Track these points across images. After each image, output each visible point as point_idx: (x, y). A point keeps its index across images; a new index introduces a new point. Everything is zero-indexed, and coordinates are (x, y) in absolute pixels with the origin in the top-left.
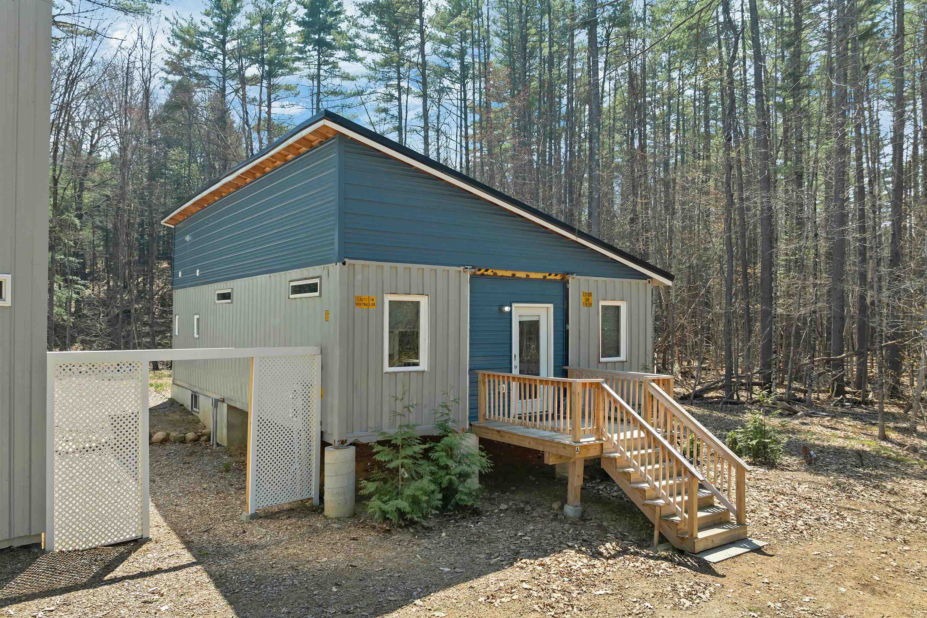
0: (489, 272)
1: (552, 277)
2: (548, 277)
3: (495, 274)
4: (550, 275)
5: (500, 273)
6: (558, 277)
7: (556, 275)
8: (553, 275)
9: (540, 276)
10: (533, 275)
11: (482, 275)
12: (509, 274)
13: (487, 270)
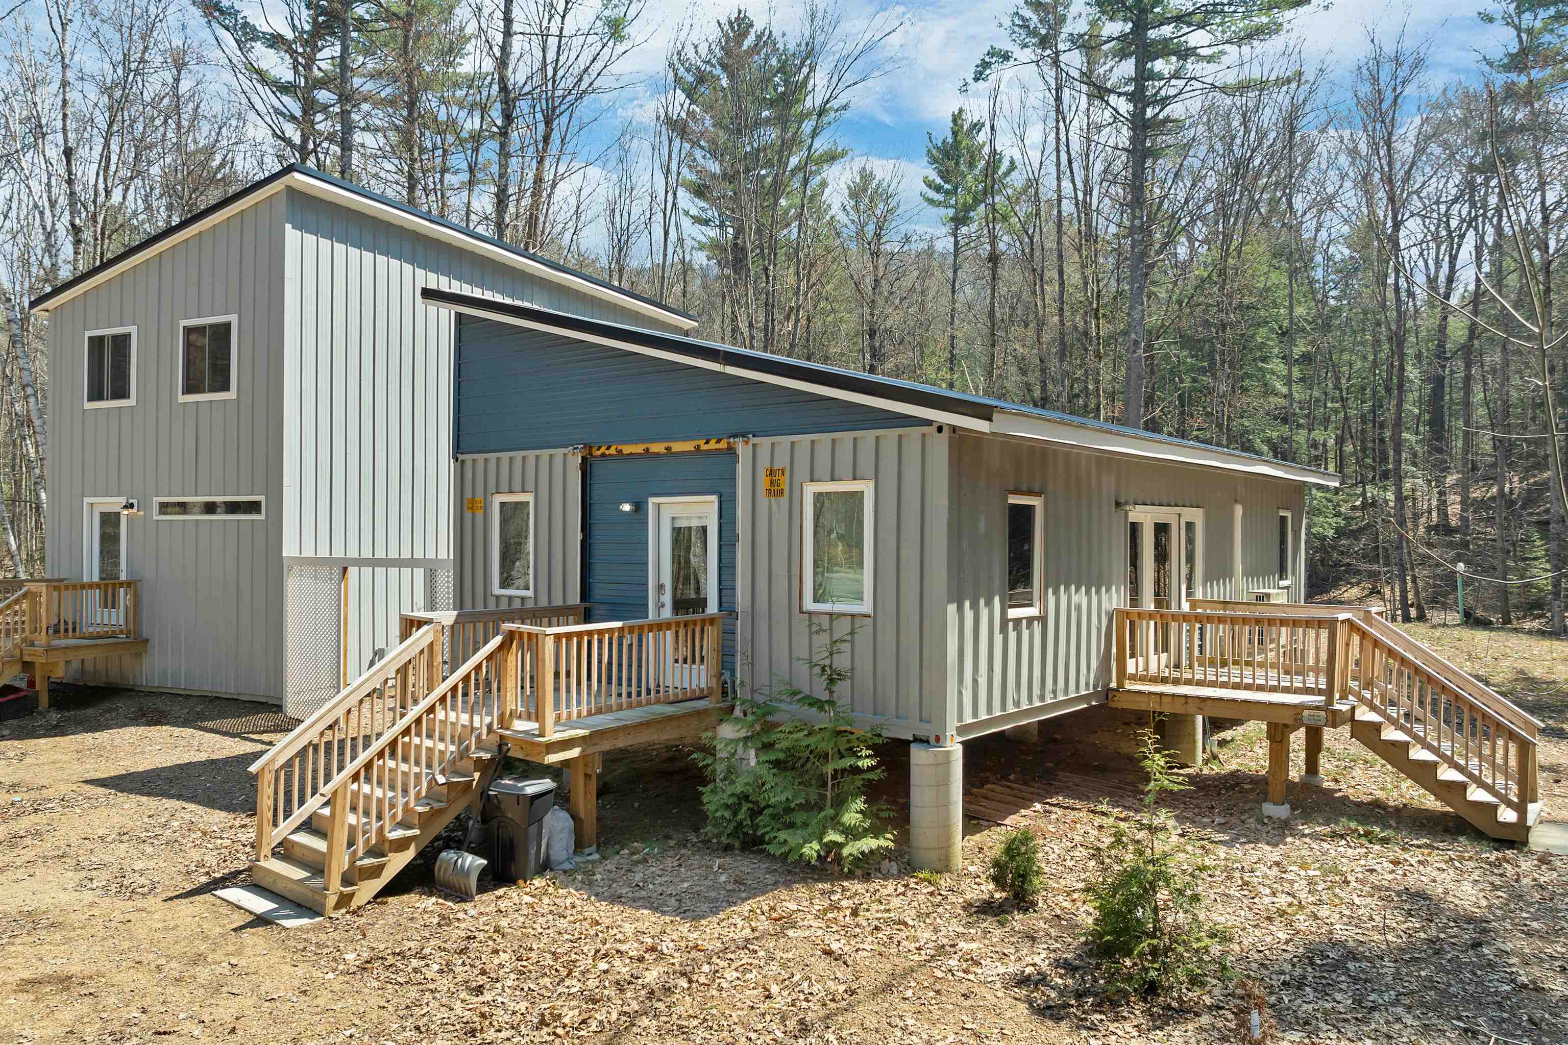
0: (612, 451)
1: (713, 445)
2: (704, 447)
3: (620, 452)
4: (707, 442)
5: (627, 449)
6: (723, 445)
7: (718, 441)
8: (713, 442)
9: (689, 446)
10: (677, 447)
11: (603, 455)
12: (639, 449)
13: (608, 448)
